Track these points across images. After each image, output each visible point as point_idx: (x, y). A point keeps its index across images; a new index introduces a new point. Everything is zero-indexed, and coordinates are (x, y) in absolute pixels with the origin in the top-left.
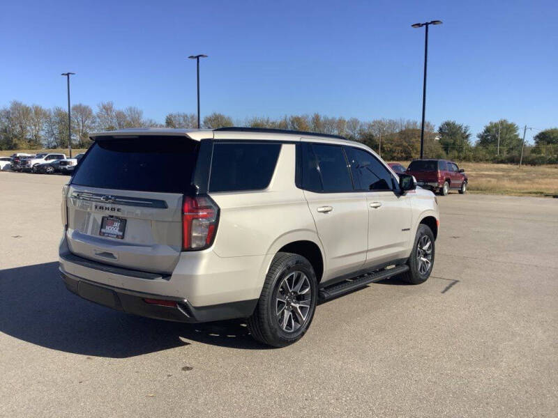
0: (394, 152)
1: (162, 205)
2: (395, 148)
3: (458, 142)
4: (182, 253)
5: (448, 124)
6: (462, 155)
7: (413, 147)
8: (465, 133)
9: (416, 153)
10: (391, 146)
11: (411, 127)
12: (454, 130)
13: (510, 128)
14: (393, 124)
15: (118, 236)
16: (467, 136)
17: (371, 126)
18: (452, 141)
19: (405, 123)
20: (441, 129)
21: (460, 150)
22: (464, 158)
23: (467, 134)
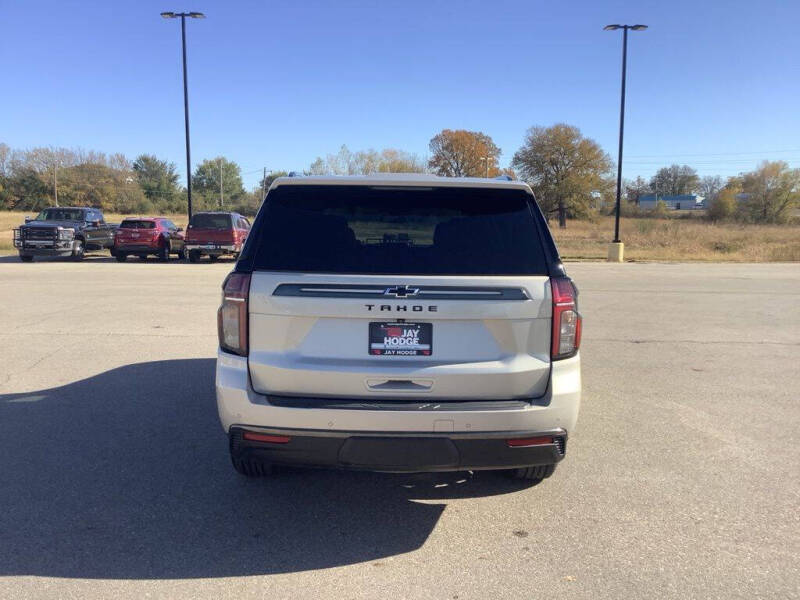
0: (73, 199)
1: (517, 294)
2: (75, 192)
3: (164, 186)
4: (555, 363)
5: (145, 159)
6: (175, 206)
7: (102, 191)
8: (171, 173)
9: (107, 202)
10: (68, 190)
11: (96, 162)
12: (156, 169)
13: (231, 169)
14: (64, 154)
15: (420, 352)
16: (175, 178)
17: (30, 157)
18: (156, 185)
19: (87, 155)
20: (136, 167)
21: (170, 197)
22: (178, 209)
23: (174, 174)
